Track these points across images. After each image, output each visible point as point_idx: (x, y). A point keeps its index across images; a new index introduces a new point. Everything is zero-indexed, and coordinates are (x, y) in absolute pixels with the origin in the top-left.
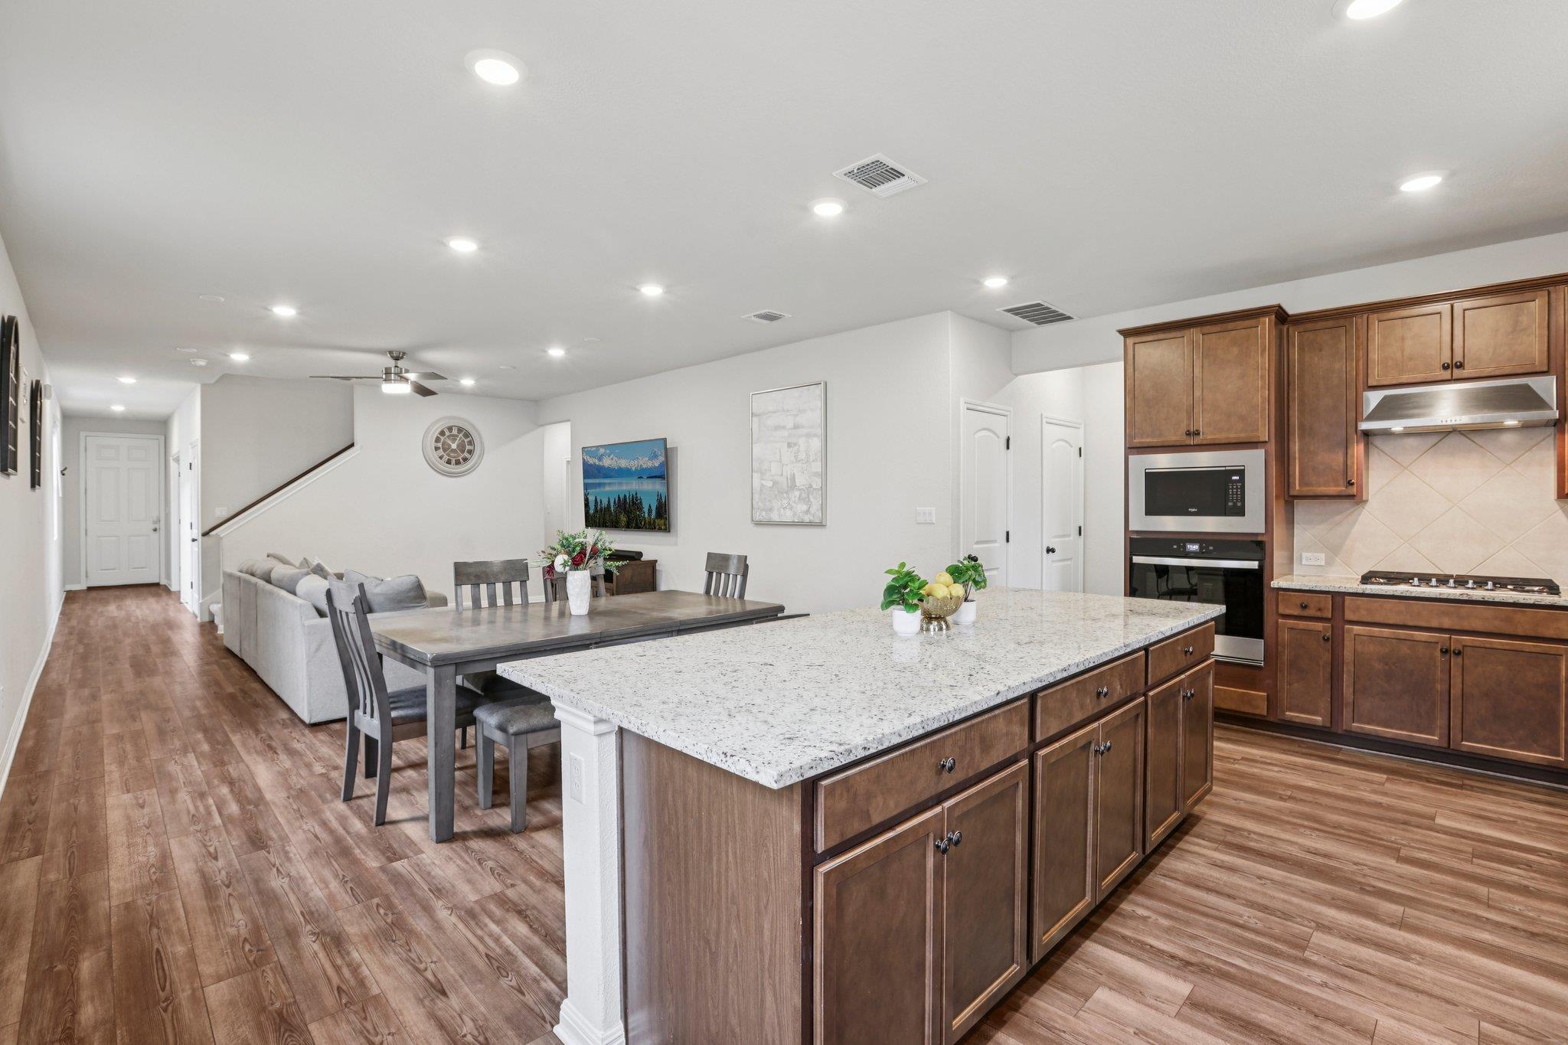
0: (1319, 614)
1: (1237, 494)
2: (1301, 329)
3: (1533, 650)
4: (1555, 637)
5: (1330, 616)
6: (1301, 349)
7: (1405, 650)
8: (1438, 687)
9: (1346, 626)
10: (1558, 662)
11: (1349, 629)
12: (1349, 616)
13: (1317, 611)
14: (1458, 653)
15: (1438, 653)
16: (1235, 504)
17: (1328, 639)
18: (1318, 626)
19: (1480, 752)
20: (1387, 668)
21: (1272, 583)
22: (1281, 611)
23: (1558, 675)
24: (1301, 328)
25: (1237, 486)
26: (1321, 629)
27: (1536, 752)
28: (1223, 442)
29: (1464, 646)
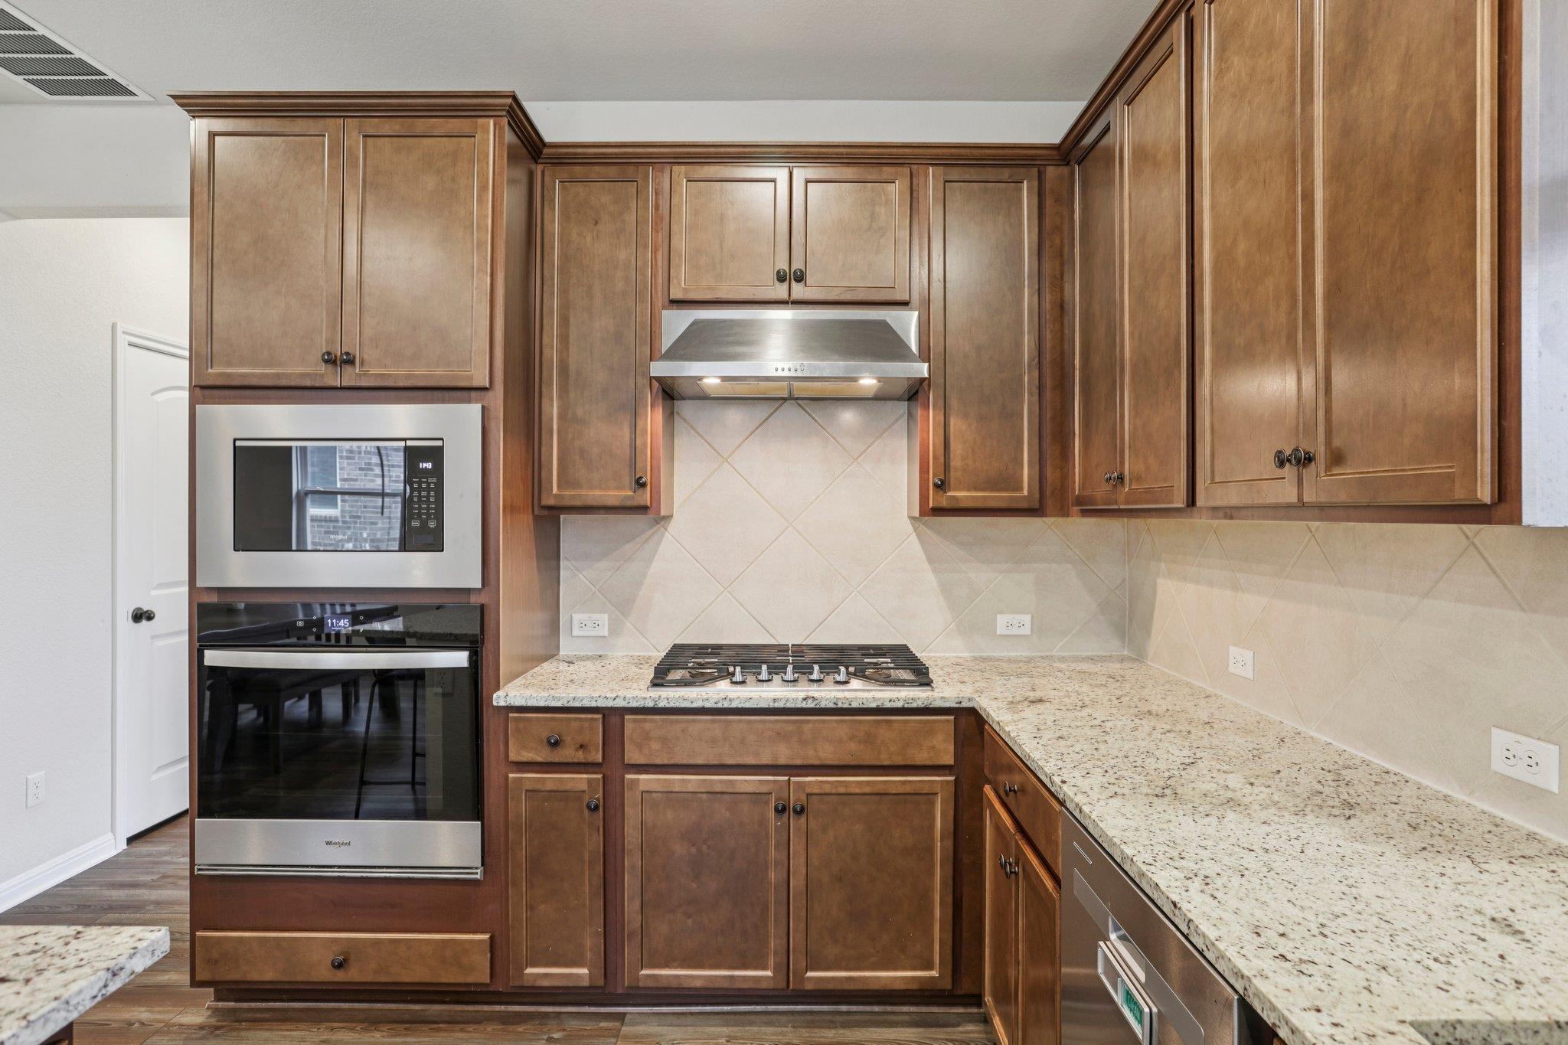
0: (580, 756)
1: (428, 501)
2: (565, 177)
3: (901, 790)
4: (928, 763)
5: (599, 758)
6: (565, 216)
7: (721, 813)
8: (772, 876)
9: (628, 776)
10: (933, 804)
11: (632, 781)
12: (633, 755)
13: (577, 750)
14: (800, 812)
15: (772, 814)
16: (424, 524)
17: (597, 807)
18: (579, 780)
19: (831, 986)
20: (693, 850)
21: (495, 696)
22: (513, 756)
23: (932, 826)
24: (565, 172)
25: (429, 484)
26: (584, 787)
27: (904, 969)
28: (401, 384)
29: (808, 795)
